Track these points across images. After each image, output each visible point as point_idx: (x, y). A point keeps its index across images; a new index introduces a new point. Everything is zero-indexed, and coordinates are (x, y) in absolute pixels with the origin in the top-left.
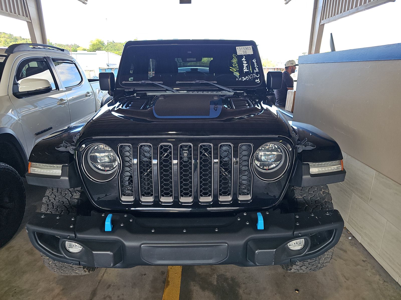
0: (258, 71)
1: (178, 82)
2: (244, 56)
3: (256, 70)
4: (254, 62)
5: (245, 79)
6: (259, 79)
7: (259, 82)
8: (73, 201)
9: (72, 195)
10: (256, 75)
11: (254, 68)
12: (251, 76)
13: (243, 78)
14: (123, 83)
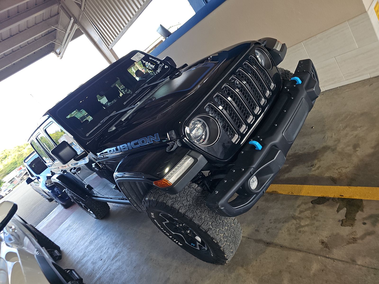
0: (159, 62)
1: (125, 103)
2: (142, 60)
3: (158, 62)
4: (151, 59)
5: (159, 71)
6: (165, 66)
7: (168, 67)
8: (198, 190)
9: (193, 188)
10: (162, 65)
11: (156, 62)
12: (160, 67)
13: (157, 71)
14: (87, 136)
